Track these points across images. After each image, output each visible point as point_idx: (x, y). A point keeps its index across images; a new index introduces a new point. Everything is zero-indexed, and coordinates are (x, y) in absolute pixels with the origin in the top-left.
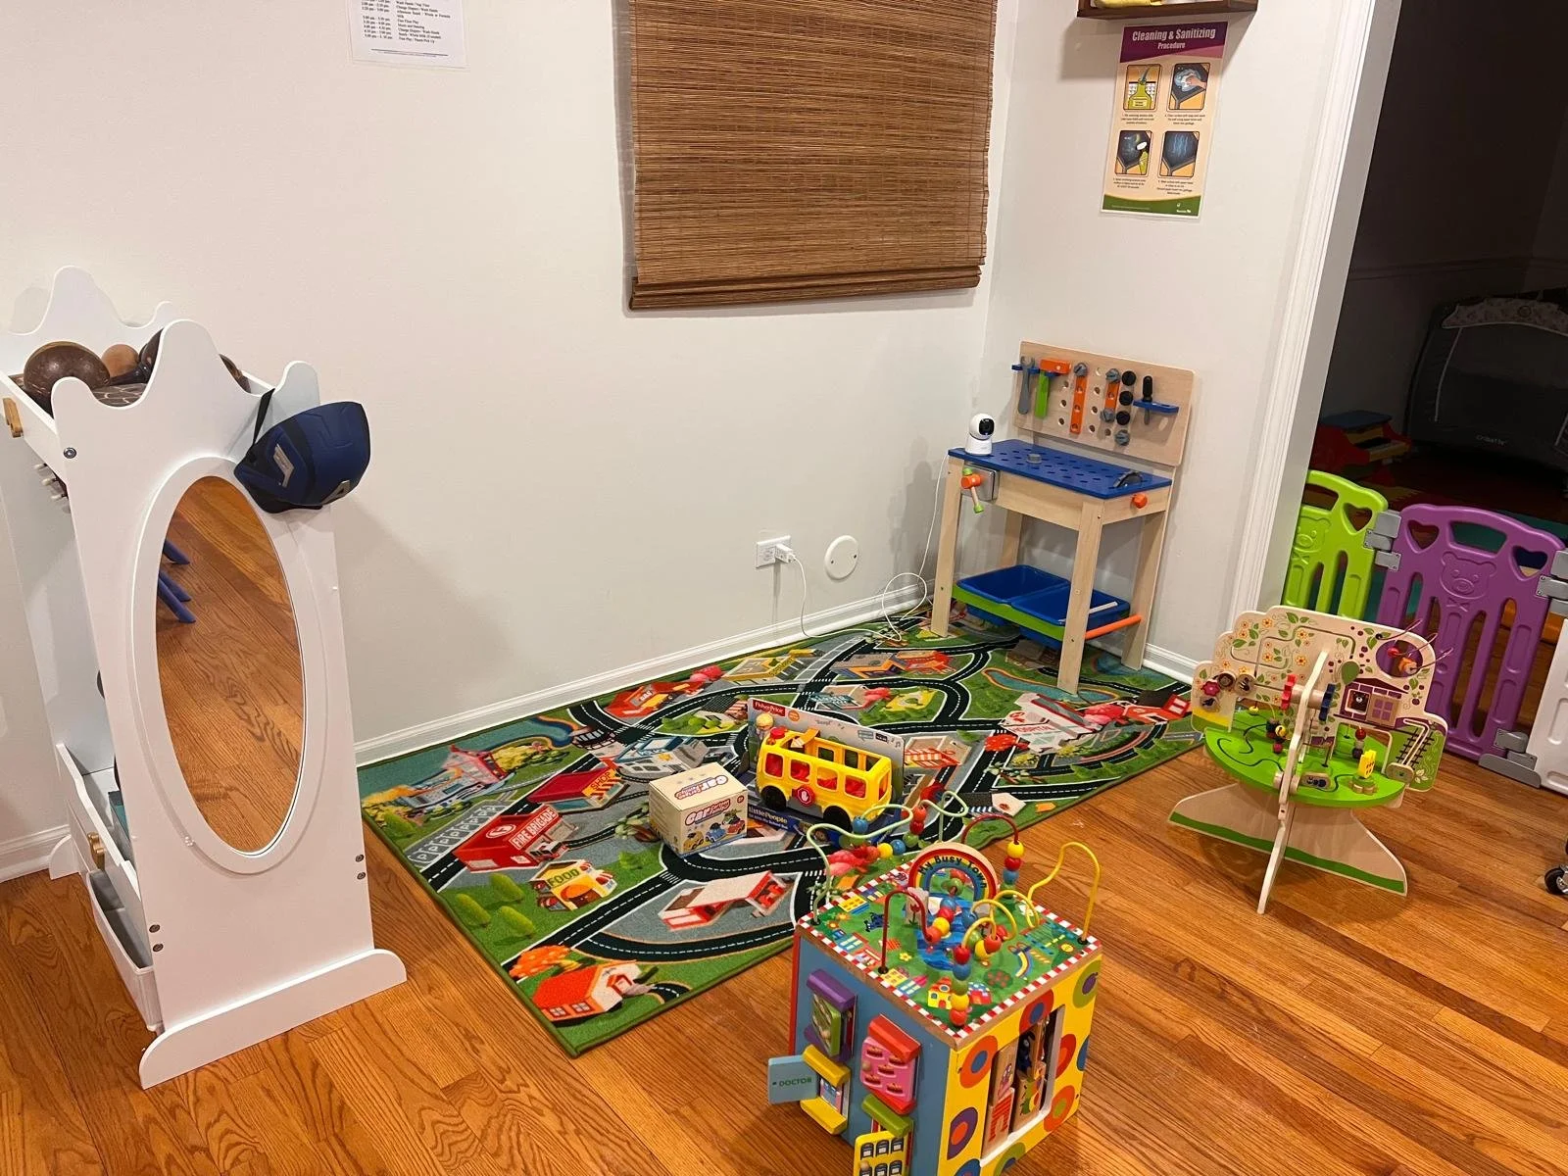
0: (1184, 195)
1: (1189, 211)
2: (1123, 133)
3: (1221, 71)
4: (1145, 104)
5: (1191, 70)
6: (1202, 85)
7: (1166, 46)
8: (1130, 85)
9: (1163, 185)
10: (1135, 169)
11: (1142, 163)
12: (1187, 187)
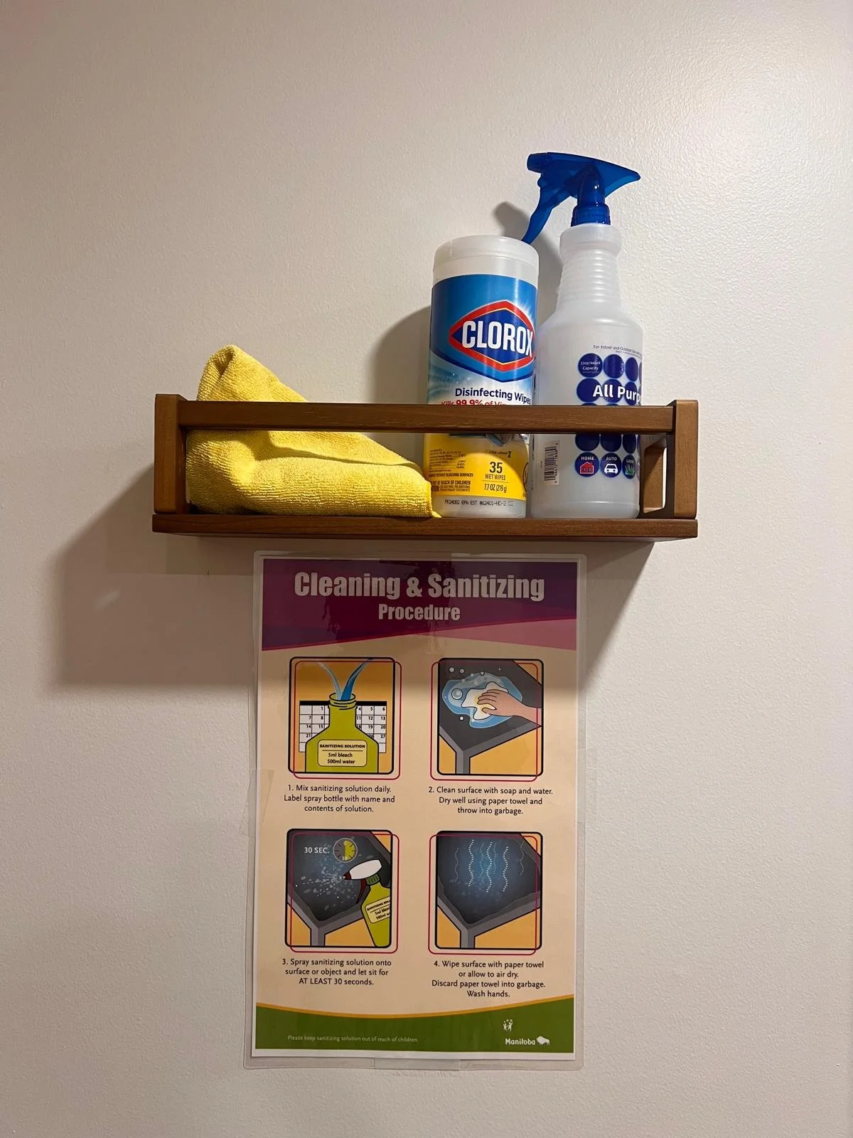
0: (519, 997)
1: (541, 1040)
2: (296, 838)
3: (578, 682)
4: (360, 758)
5: (489, 677)
6: (529, 713)
7: (402, 613)
8: (303, 707)
9: (451, 974)
10: (353, 932)
11: (372, 917)
12: (525, 974)
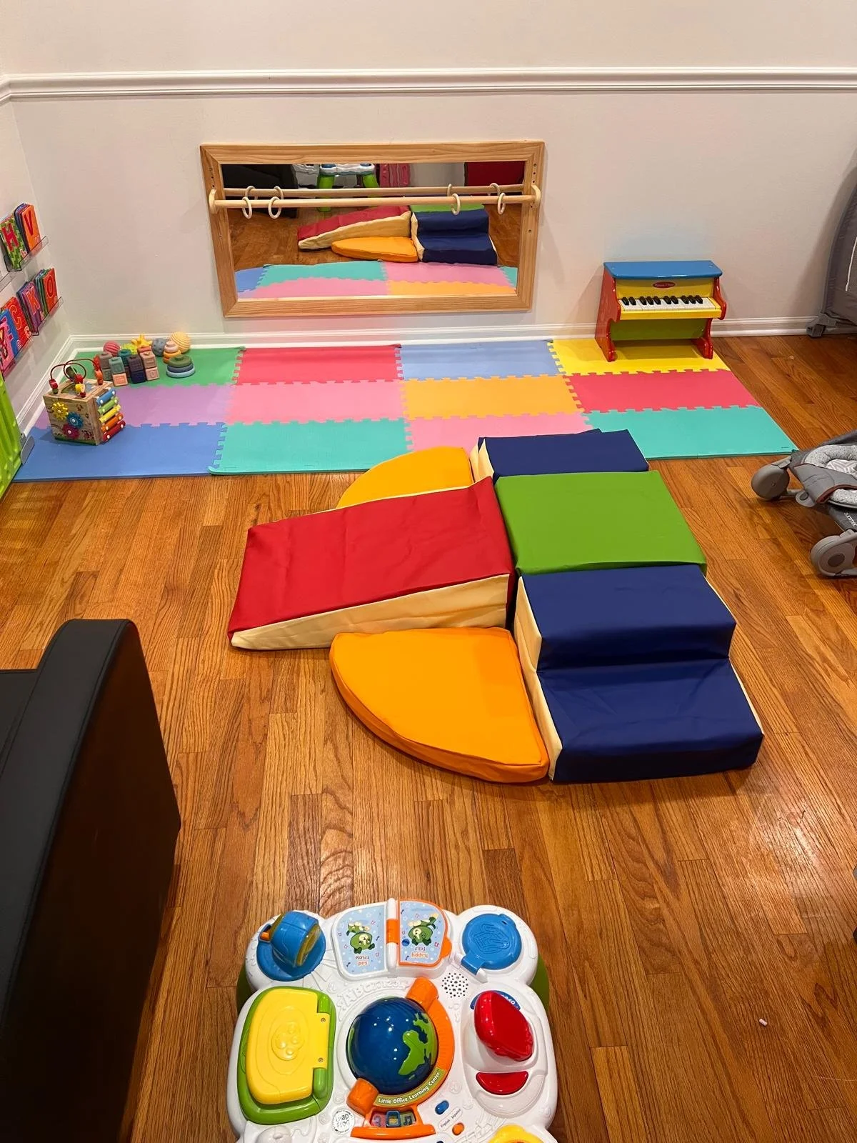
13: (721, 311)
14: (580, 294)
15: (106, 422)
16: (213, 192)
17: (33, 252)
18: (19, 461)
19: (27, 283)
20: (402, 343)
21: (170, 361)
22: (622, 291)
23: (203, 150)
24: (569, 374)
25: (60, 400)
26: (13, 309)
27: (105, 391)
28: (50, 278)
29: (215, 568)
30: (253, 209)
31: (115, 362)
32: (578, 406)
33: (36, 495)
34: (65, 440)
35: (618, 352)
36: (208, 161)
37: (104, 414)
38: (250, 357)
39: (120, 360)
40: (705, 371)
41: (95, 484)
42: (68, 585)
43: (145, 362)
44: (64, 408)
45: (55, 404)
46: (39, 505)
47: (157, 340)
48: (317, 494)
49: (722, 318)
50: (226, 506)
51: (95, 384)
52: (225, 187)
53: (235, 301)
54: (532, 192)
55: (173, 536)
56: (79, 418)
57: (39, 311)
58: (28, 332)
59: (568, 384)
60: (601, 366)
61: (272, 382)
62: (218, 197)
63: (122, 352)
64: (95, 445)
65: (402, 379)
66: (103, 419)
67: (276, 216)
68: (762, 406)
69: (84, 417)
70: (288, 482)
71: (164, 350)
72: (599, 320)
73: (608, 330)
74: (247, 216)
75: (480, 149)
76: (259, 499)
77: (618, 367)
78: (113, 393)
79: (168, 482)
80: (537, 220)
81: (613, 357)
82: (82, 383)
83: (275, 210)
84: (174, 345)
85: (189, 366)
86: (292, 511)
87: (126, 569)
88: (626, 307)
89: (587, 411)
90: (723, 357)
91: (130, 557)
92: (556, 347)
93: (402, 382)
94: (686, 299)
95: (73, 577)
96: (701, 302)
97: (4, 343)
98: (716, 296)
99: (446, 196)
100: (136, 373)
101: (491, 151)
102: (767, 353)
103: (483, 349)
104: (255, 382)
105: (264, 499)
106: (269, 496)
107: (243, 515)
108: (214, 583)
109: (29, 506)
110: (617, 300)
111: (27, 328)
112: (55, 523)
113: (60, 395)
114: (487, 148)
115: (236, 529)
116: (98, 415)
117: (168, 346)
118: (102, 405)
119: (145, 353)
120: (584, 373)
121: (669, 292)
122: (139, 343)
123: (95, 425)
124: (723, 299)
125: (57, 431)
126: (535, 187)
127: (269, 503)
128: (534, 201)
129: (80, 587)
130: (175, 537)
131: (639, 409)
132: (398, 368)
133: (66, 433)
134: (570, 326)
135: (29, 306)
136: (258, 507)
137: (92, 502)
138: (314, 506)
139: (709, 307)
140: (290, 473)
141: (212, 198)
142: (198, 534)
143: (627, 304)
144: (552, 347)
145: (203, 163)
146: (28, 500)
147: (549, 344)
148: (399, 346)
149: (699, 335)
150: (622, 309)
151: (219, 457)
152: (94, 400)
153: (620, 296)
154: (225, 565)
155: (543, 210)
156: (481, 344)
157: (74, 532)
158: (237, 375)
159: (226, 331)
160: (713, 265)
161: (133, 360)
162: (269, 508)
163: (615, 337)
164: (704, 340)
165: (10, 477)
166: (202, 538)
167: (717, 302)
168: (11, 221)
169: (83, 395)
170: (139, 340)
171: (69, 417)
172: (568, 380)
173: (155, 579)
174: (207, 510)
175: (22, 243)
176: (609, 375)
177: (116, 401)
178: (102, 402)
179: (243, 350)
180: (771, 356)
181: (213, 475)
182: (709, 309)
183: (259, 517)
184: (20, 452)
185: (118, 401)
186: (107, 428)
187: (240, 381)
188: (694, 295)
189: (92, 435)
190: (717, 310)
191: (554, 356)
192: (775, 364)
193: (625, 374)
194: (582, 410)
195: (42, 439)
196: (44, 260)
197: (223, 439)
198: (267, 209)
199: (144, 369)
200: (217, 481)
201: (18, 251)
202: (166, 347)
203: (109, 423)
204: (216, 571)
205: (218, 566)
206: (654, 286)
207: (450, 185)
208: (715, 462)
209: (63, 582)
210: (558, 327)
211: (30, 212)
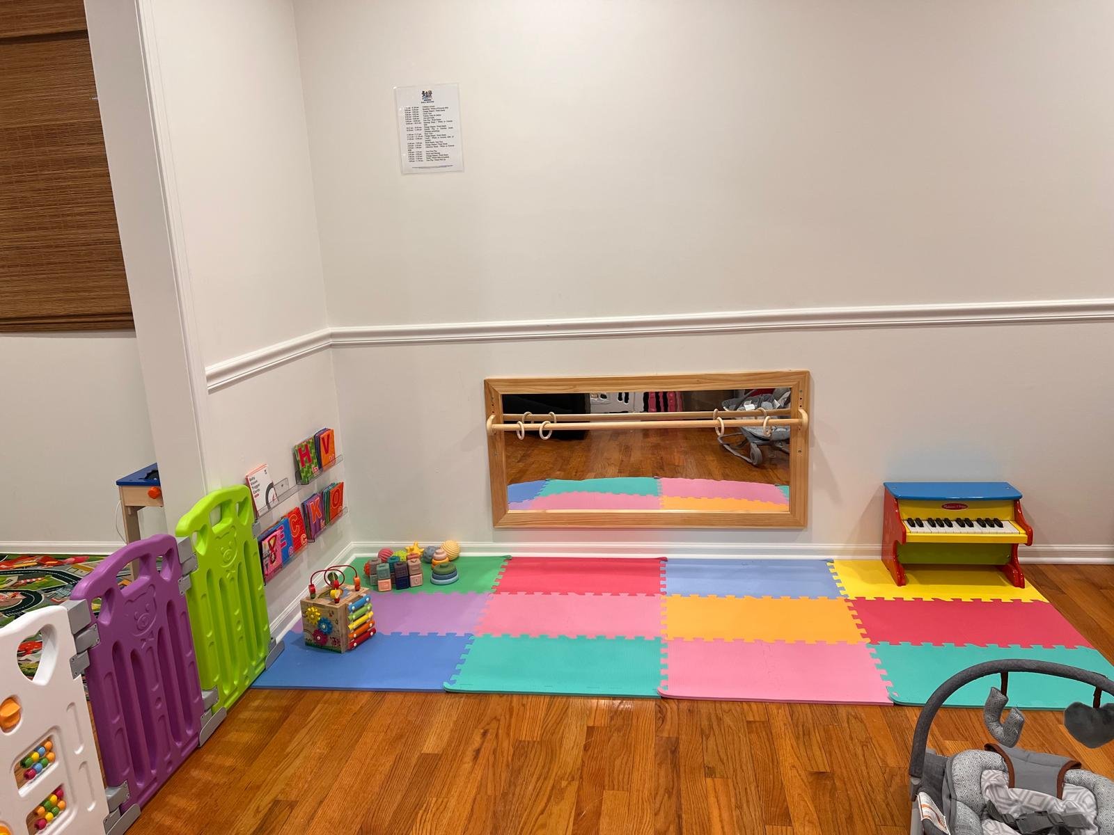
13: (1026, 536)
14: (862, 513)
15: (355, 630)
16: (492, 417)
17: (324, 468)
18: (262, 666)
19: (314, 495)
20: (668, 556)
21: (435, 568)
22: (906, 512)
23: (487, 383)
24: (852, 597)
25: (315, 605)
26: (294, 517)
27: (360, 597)
28: (337, 491)
29: (420, 809)
30: (526, 432)
31: (382, 568)
32: (863, 636)
33: (269, 703)
34: (314, 646)
35: (909, 575)
36: (490, 392)
37: (355, 620)
38: (514, 565)
39: (387, 566)
40: (1017, 603)
41: (328, 695)
42: (261, 815)
43: (410, 568)
44: (317, 614)
45: (309, 609)
46: (266, 715)
47: (429, 548)
48: (552, 722)
49: (1029, 543)
50: (452, 730)
51: (352, 590)
52: (504, 413)
53: (505, 512)
54: (799, 416)
55: (387, 763)
56: (329, 623)
57: (320, 520)
58: (304, 539)
59: (850, 608)
60: (890, 591)
61: (530, 592)
62: (496, 421)
63: (392, 559)
64: (340, 652)
65: (664, 593)
66: (352, 626)
67: (547, 438)
68: (1096, 648)
69: (334, 623)
70: (523, 705)
71: (432, 557)
72: (884, 541)
73: (895, 552)
74: (520, 437)
75: (744, 378)
76: (488, 724)
77: (909, 592)
78: (367, 599)
79: (400, 697)
80: (806, 441)
81: (903, 581)
82: (337, 589)
83: (545, 433)
84: (443, 553)
85: (453, 573)
86: (521, 741)
87: (325, 802)
88: (912, 529)
89: (874, 642)
90: (1038, 586)
91: (336, 785)
92: (837, 568)
93: (663, 597)
94: (983, 523)
95: (270, 805)
96: (1001, 526)
97: (274, 549)
98: (1018, 519)
99: (712, 419)
100: (401, 578)
101: (755, 380)
102: (1094, 584)
103: (754, 566)
104: (513, 591)
105: (494, 725)
106: (499, 720)
107: (467, 743)
108: (414, 828)
109: (256, 716)
110: (900, 521)
111: (304, 536)
112: (273, 739)
113: (316, 601)
114: (751, 377)
115: (455, 760)
116: (347, 622)
117: (437, 553)
118: (354, 611)
119: (412, 560)
120: (870, 597)
121: (962, 514)
122: (412, 550)
123: (344, 632)
124: (1028, 523)
125: (308, 636)
126: (802, 411)
127: (498, 729)
128: (801, 424)
129: (272, 820)
130: (388, 765)
131: (938, 643)
132: (662, 583)
133: (315, 639)
134: (852, 547)
135: (310, 515)
136: (485, 734)
137: (319, 715)
138: (546, 737)
139: (1010, 531)
140: (527, 694)
141: (489, 422)
142: (414, 761)
143: (913, 525)
144: (832, 567)
145: (485, 393)
146: (257, 709)
147: (829, 564)
148: (665, 559)
149: (1005, 562)
150: (908, 531)
151: (458, 672)
152: (346, 606)
153: (905, 516)
154: (432, 805)
155: (812, 432)
156: (753, 561)
157: (288, 750)
158: (497, 584)
159: (495, 541)
160: (1011, 487)
161: (400, 567)
162: (497, 735)
163: (903, 559)
164: (1011, 566)
165: (247, 683)
166: (417, 767)
167: (1021, 526)
168: (309, 443)
169: (337, 601)
170: (411, 547)
171: (320, 622)
172: (851, 604)
173: (353, 816)
174: (431, 733)
175: (315, 461)
176: (899, 600)
177: (369, 608)
178: (353, 608)
179: (509, 559)
180: (1098, 587)
181: (447, 692)
182: (1012, 533)
183: (484, 746)
184: (266, 657)
185: (371, 608)
186: (355, 635)
187: (499, 590)
188: (991, 518)
189: (339, 642)
190: (1021, 535)
191: (835, 578)
192: (1104, 596)
193: (918, 601)
194: (868, 640)
195: (292, 644)
196: (336, 474)
197: (467, 652)
198: (538, 431)
199: (409, 576)
200: (448, 700)
201: (310, 467)
202: (435, 555)
203: (357, 631)
204: (421, 812)
205: (425, 805)
206: (943, 507)
207: (716, 410)
208: (1041, 716)
209: (257, 811)
210: (839, 546)
211: (328, 436)
